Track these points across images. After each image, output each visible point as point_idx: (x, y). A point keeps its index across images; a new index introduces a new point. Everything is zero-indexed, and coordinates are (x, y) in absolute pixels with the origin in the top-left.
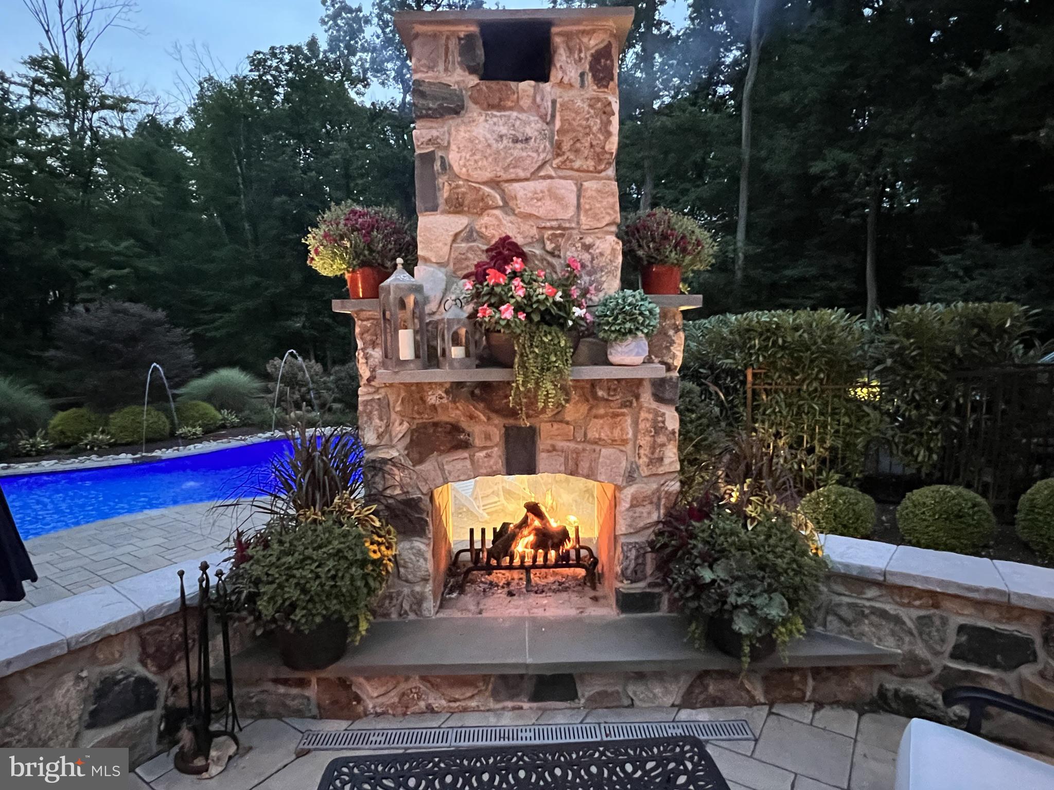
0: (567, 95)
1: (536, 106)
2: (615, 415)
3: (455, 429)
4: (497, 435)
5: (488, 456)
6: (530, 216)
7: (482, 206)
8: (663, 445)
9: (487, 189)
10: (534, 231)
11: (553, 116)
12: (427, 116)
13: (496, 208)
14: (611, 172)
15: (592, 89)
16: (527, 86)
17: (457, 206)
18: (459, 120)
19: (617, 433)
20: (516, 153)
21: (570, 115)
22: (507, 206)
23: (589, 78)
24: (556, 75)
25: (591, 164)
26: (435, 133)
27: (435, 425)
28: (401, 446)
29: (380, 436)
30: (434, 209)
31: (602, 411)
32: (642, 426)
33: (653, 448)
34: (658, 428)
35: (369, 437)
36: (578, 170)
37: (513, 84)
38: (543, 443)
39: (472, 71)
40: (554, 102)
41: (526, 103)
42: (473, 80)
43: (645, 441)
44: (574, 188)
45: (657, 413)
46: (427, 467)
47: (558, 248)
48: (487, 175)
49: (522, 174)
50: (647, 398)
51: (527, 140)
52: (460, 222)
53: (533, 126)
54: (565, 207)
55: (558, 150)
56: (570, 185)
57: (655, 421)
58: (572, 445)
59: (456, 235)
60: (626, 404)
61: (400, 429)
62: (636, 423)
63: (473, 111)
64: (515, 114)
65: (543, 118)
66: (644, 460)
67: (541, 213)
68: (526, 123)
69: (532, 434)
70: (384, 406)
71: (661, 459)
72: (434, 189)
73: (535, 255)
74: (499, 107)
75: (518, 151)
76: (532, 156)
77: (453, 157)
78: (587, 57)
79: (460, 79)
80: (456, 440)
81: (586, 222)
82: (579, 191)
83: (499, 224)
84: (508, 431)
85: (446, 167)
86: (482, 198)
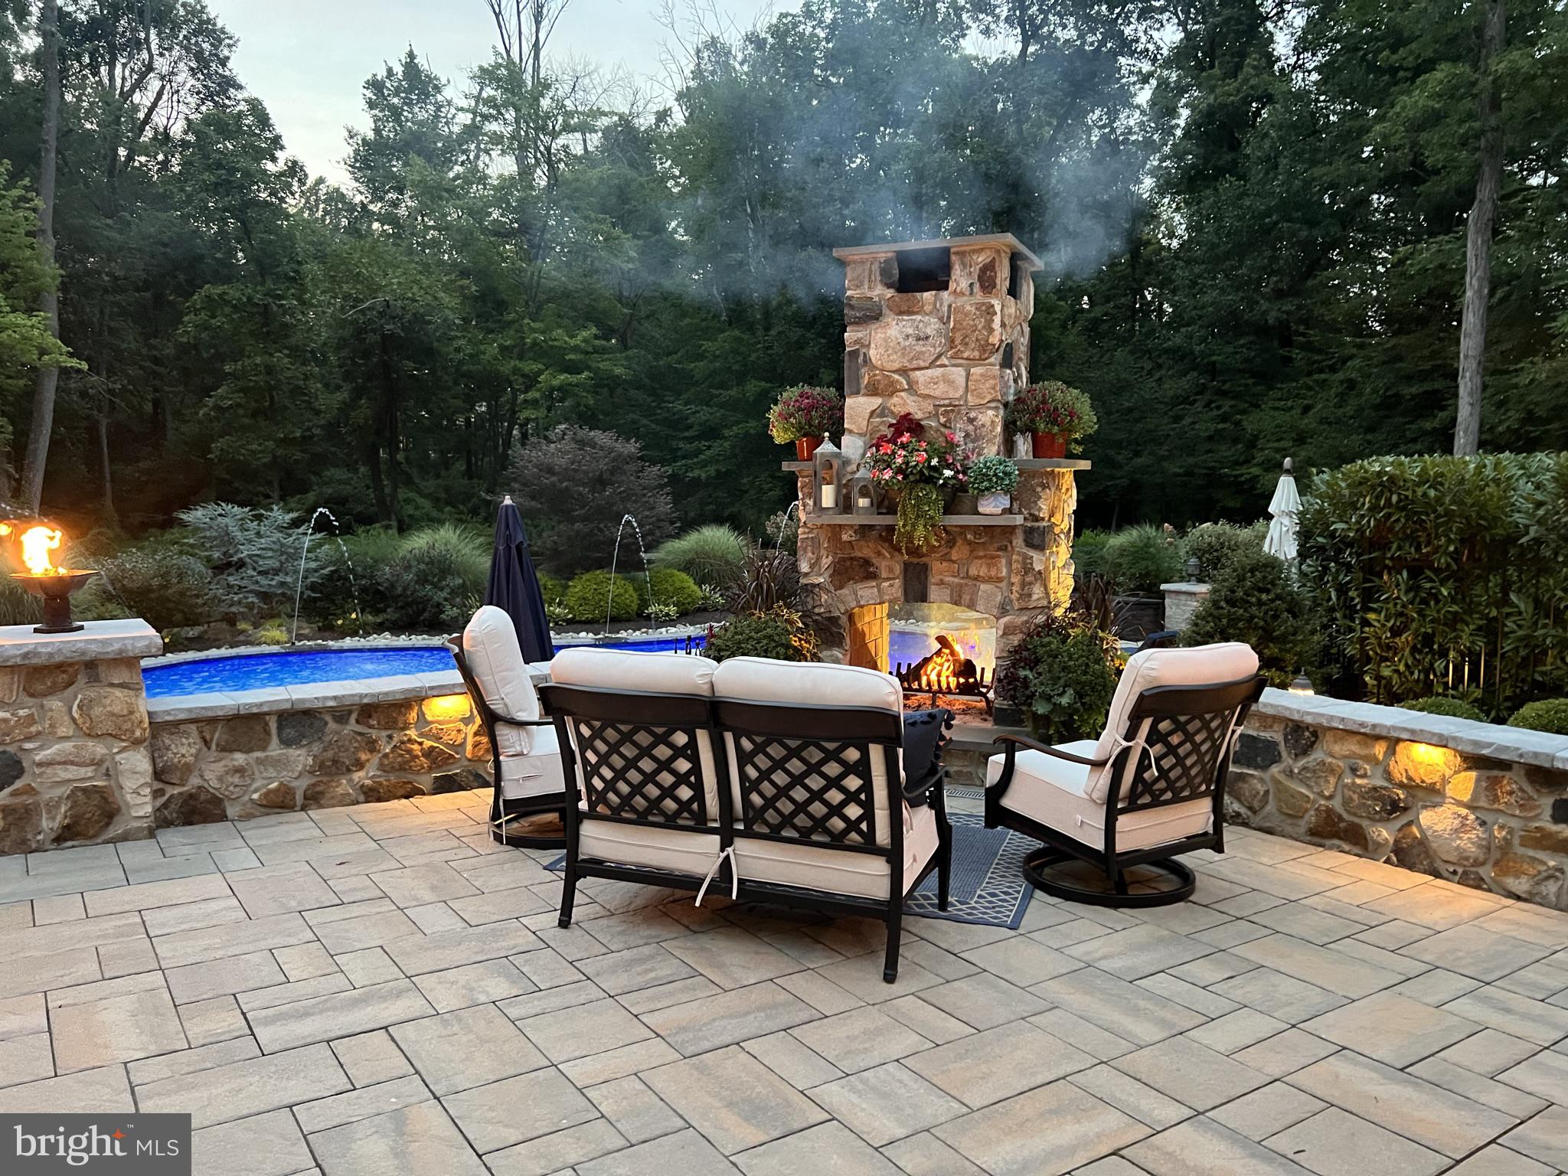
0: (960, 301)
1: (935, 310)
2: (993, 557)
3: (867, 563)
4: (898, 569)
5: (891, 586)
6: (929, 396)
7: (891, 390)
8: (1030, 584)
9: (896, 377)
10: (931, 408)
11: (949, 318)
12: (855, 323)
13: (904, 390)
15: (979, 297)
16: (928, 296)
17: (873, 391)
18: (877, 325)
19: (993, 573)
20: (918, 348)
21: (960, 316)
22: (912, 389)
23: (977, 288)
24: (952, 286)
25: (976, 354)
26: (860, 335)
27: (852, 559)
28: (826, 575)
29: (812, 566)
30: (858, 393)
31: (981, 554)
32: (1014, 566)
33: (1023, 585)
34: (1027, 568)
35: (804, 567)
36: (967, 359)
37: (918, 295)
38: (933, 579)
39: (889, 286)
40: (950, 306)
41: (927, 308)
42: (890, 293)
43: (1015, 579)
44: (964, 373)
45: (1025, 557)
46: (845, 591)
47: (949, 420)
48: (896, 366)
49: (922, 364)
50: (1018, 541)
51: (927, 338)
52: (876, 402)
53: (931, 326)
54: (956, 389)
55: (951, 342)
56: (961, 371)
57: (1024, 563)
58: (956, 580)
59: (873, 412)
60: (1003, 549)
61: (826, 561)
62: (1009, 564)
63: (890, 318)
64: (919, 317)
65: (941, 319)
66: (1015, 596)
67: (937, 393)
68: (926, 325)
69: (925, 569)
70: (815, 543)
71: (1030, 595)
72: (858, 379)
73: (931, 427)
74: (909, 313)
75: (920, 347)
76: (929, 350)
77: (872, 353)
78: (975, 270)
79: (881, 292)
80: (867, 572)
81: (972, 400)
82: (968, 375)
83: (904, 404)
84: (907, 566)
85: (867, 361)
86: (892, 383)
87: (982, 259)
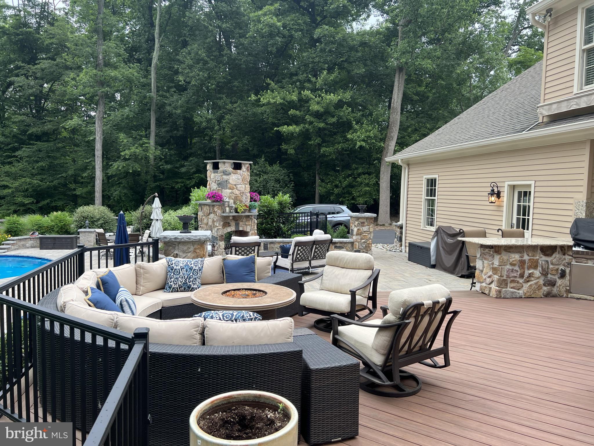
0: (244, 173)
1: (240, 174)
3: (229, 223)
4: (234, 224)
5: (233, 227)
6: (239, 190)
13: (235, 189)
14: (249, 184)
15: (246, 173)
16: (239, 171)
17: (230, 188)
18: (231, 176)
21: (244, 176)
22: (237, 189)
23: (246, 171)
24: (242, 170)
26: (228, 177)
27: (226, 222)
28: (222, 226)
30: (227, 189)
31: (247, 220)
34: (254, 222)
36: (245, 183)
37: (237, 170)
38: (240, 225)
39: (232, 168)
40: (242, 174)
42: (232, 170)
43: (253, 224)
45: (254, 220)
46: (225, 229)
48: (234, 184)
49: (238, 184)
50: (253, 217)
51: (239, 179)
52: (231, 191)
54: (244, 189)
55: (243, 180)
56: (244, 186)
58: (244, 225)
61: (222, 223)
62: (252, 222)
63: (232, 174)
64: (237, 175)
65: (241, 176)
66: (252, 228)
68: (239, 176)
72: (227, 186)
74: (235, 174)
75: (238, 181)
77: (230, 181)
78: (246, 167)
79: (230, 169)
80: (229, 225)
82: (245, 186)
83: (235, 192)
84: (236, 223)
86: (233, 187)
87: (247, 165)
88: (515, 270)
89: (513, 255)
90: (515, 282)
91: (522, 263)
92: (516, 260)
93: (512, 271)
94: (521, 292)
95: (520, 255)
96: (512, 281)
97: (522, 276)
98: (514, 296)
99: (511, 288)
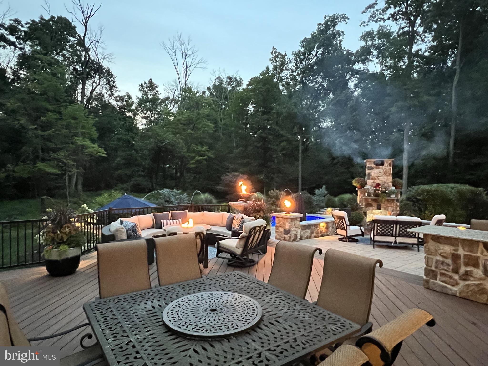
0: (386, 167)
1: (382, 169)
2: (391, 203)
4: (376, 205)
5: (375, 207)
7: (375, 179)
10: (382, 182)
11: (384, 170)
12: (367, 170)
13: (377, 179)
14: (391, 176)
15: (389, 167)
16: (381, 166)
17: (372, 179)
18: (373, 170)
19: (391, 205)
21: (386, 170)
24: (384, 165)
25: (389, 175)
26: (370, 171)
27: (369, 203)
30: (369, 179)
31: (389, 203)
36: (387, 175)
37: (379, 166)
38: (382, 206)
40: (384, 168)
42: (375, 166)
43: (395, 206)
46: (367, 208)
47: (384, 184)
48: (376, 176)
49: (380, 176)
50: (395, 201)
52: (372, 181)
53: (382, 171)
54: (385, 179)
55: (385, 173)
56: (386, 177)
57: (396, 204)
58: (385, 207)
60: (393, 202)
61: (364, 204)
62: (394, 204)
63: (375, 169)
64: (380, 169)
66: (394, 209)
67: (382, 180)
69: (380, 205)
72: (369, 177)
73: (382, 185)
74: (378, 169)
75: (380, 173)
76: (382, 174)
79: (373, 166)
80: (371, 205)
81: (388, 181)
83: (377, 181)
85: (371, 175)
87: (389, 162)
88: (446, 263)
89: (442, 246)
90: (447, 277)
91: (455, 257)
92: (445, 253)
93: (442, 263)
94: (455, 289)
95: (453, 248)
96: (442, 274)
97: (456, 271)
98: (445, 291)
99: (442, 282)
